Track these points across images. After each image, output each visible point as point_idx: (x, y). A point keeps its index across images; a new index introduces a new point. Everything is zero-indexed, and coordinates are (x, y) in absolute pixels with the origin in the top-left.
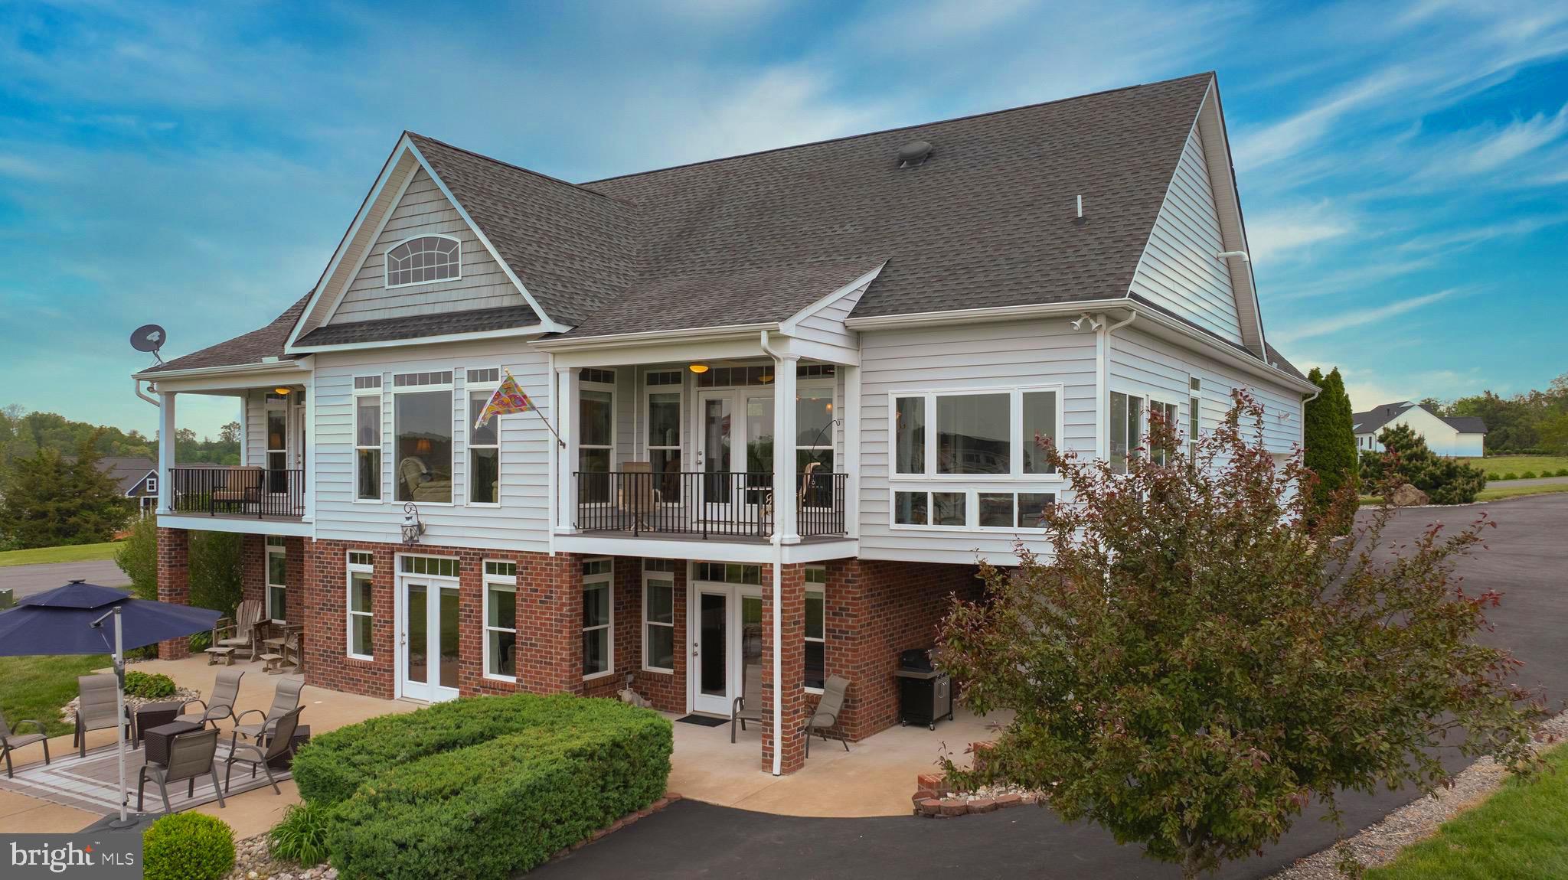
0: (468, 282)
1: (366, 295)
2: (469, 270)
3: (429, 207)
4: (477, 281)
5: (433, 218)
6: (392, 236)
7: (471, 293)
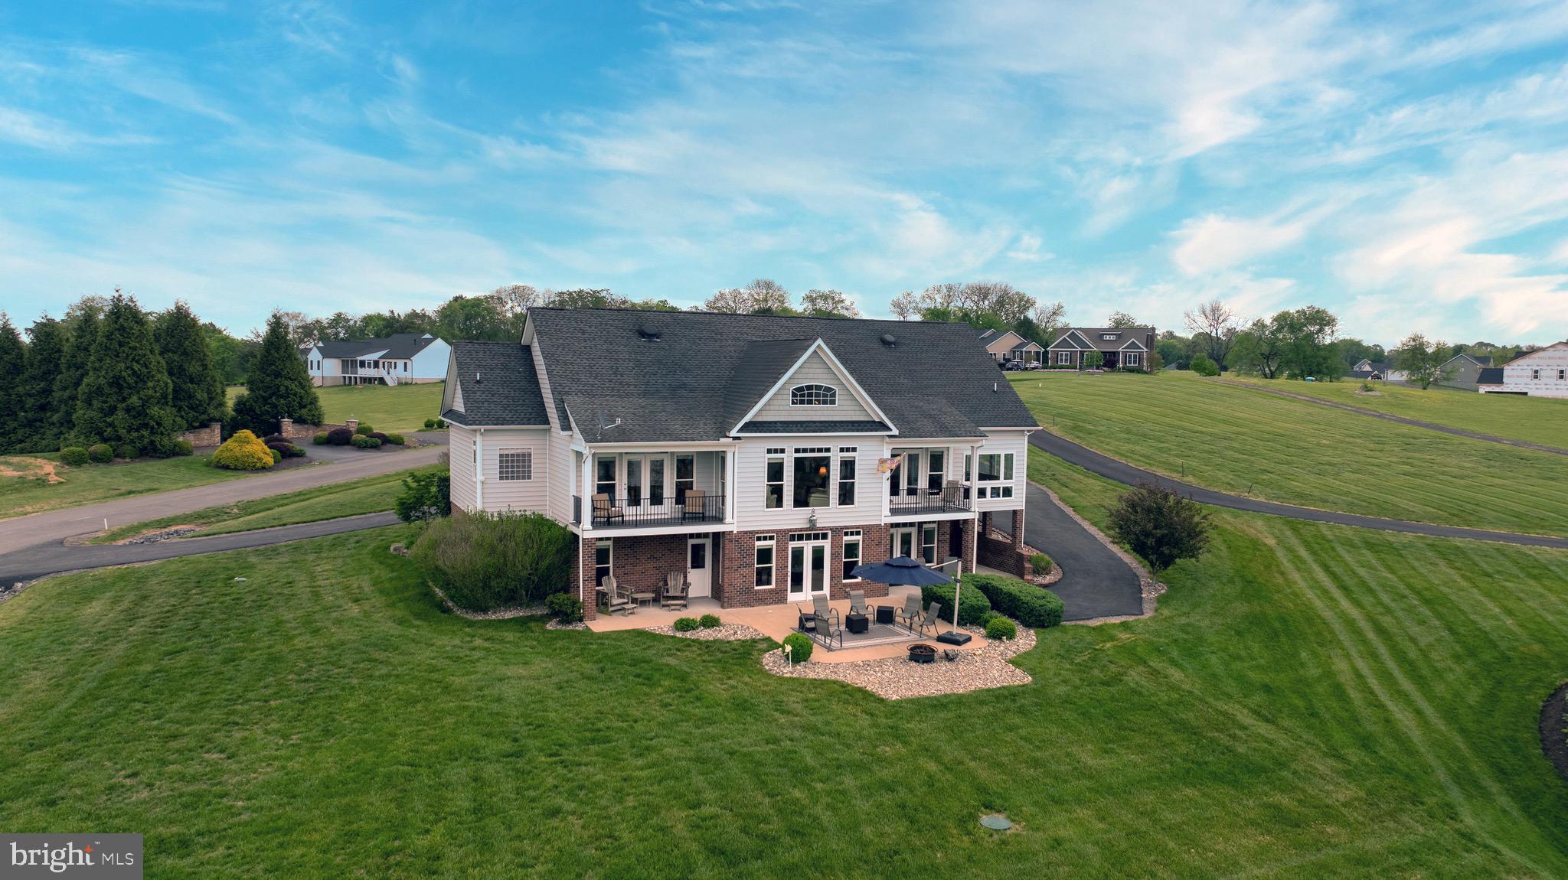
0: (841, 408)
1: (777, 408)
2: (842, 403)
3: (818, 371)
4: (845, 408)
5: (821, 376)
6: (796, 381)
7: (844, 413)
